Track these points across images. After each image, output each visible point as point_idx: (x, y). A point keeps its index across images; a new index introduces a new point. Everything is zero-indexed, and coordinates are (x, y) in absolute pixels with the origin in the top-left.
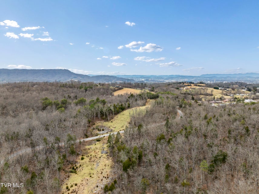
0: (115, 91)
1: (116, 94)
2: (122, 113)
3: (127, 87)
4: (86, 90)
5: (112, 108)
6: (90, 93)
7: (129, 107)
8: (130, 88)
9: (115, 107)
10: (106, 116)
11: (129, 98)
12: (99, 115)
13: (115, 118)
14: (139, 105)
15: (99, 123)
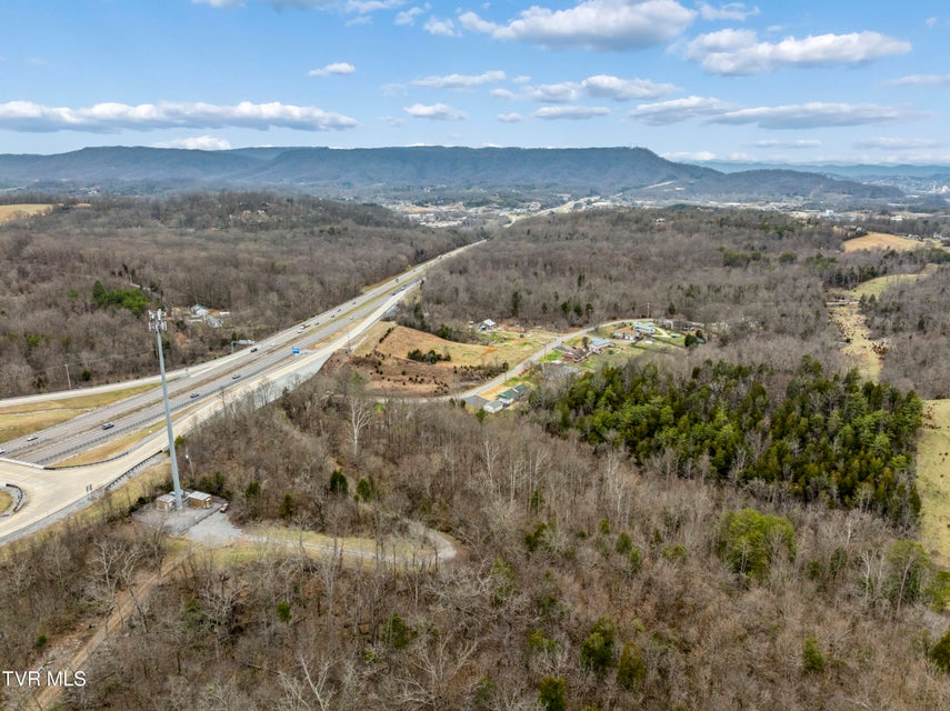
0: (847, 239)
1: (852, 246)
2: (872, 281)
3: (879, 231)
4: (781, 235)
5: (856, 271)
6: (790, 241)
7: (885, 273)
8: (887, 232)
9: (861, 270)
10: (846, 281)
11: (886, 257)
12: (834, 280)
13: (860, 286)
14: (904, 272)
15: (836, 291)
